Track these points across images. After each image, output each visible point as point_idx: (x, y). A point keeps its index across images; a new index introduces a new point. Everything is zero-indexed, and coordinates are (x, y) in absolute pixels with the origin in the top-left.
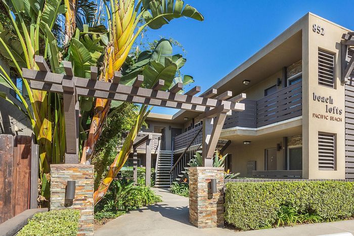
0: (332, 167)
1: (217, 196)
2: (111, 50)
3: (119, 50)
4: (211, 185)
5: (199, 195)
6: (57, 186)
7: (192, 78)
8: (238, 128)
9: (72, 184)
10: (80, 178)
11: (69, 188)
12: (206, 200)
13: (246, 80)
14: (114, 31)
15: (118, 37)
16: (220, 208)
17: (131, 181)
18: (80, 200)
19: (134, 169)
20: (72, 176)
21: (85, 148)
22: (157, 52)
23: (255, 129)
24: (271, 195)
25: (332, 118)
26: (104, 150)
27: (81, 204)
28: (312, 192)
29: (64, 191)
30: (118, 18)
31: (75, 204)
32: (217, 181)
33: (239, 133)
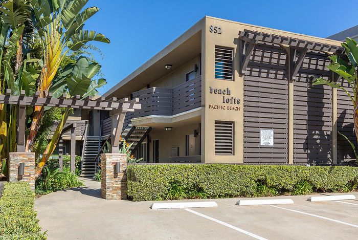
0: (231, 152)
1: (121, 176)
2: (45, 70)
3: (50, 70)
4: (116, 167)
5: (107, 175)
6: (14, 167)
7: (105, 80)
8: (153, 116)
9: (22, 165)
10: (27, 161)
11: (20, 168)
12: (112, 178)
13: (167, 65)
14: (48, 57)
15: (50, 61)
16: (124, 185)
17: (58, 166)
18: (27, 176)
19: (60, 157)
20: (22, 160)
21: (28, 141)
22: (77, 66)
23: (171, 117)
24: (161, 175)
25: (229, 108)
26: (38, 141)
27: (27, 179)
28: (198, 173)
29: (17, 170)
30: (50, 48)
31: (24, 179)
32: (121, 164)
33: (154, 121)
